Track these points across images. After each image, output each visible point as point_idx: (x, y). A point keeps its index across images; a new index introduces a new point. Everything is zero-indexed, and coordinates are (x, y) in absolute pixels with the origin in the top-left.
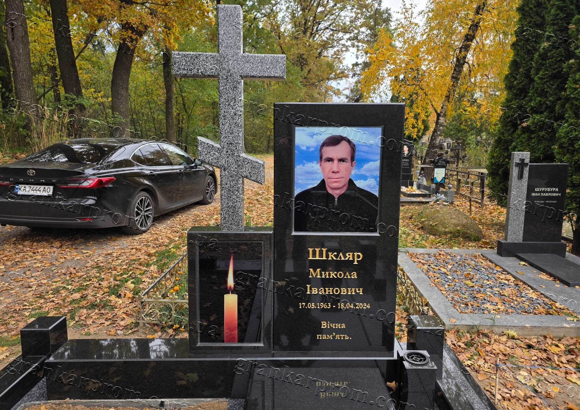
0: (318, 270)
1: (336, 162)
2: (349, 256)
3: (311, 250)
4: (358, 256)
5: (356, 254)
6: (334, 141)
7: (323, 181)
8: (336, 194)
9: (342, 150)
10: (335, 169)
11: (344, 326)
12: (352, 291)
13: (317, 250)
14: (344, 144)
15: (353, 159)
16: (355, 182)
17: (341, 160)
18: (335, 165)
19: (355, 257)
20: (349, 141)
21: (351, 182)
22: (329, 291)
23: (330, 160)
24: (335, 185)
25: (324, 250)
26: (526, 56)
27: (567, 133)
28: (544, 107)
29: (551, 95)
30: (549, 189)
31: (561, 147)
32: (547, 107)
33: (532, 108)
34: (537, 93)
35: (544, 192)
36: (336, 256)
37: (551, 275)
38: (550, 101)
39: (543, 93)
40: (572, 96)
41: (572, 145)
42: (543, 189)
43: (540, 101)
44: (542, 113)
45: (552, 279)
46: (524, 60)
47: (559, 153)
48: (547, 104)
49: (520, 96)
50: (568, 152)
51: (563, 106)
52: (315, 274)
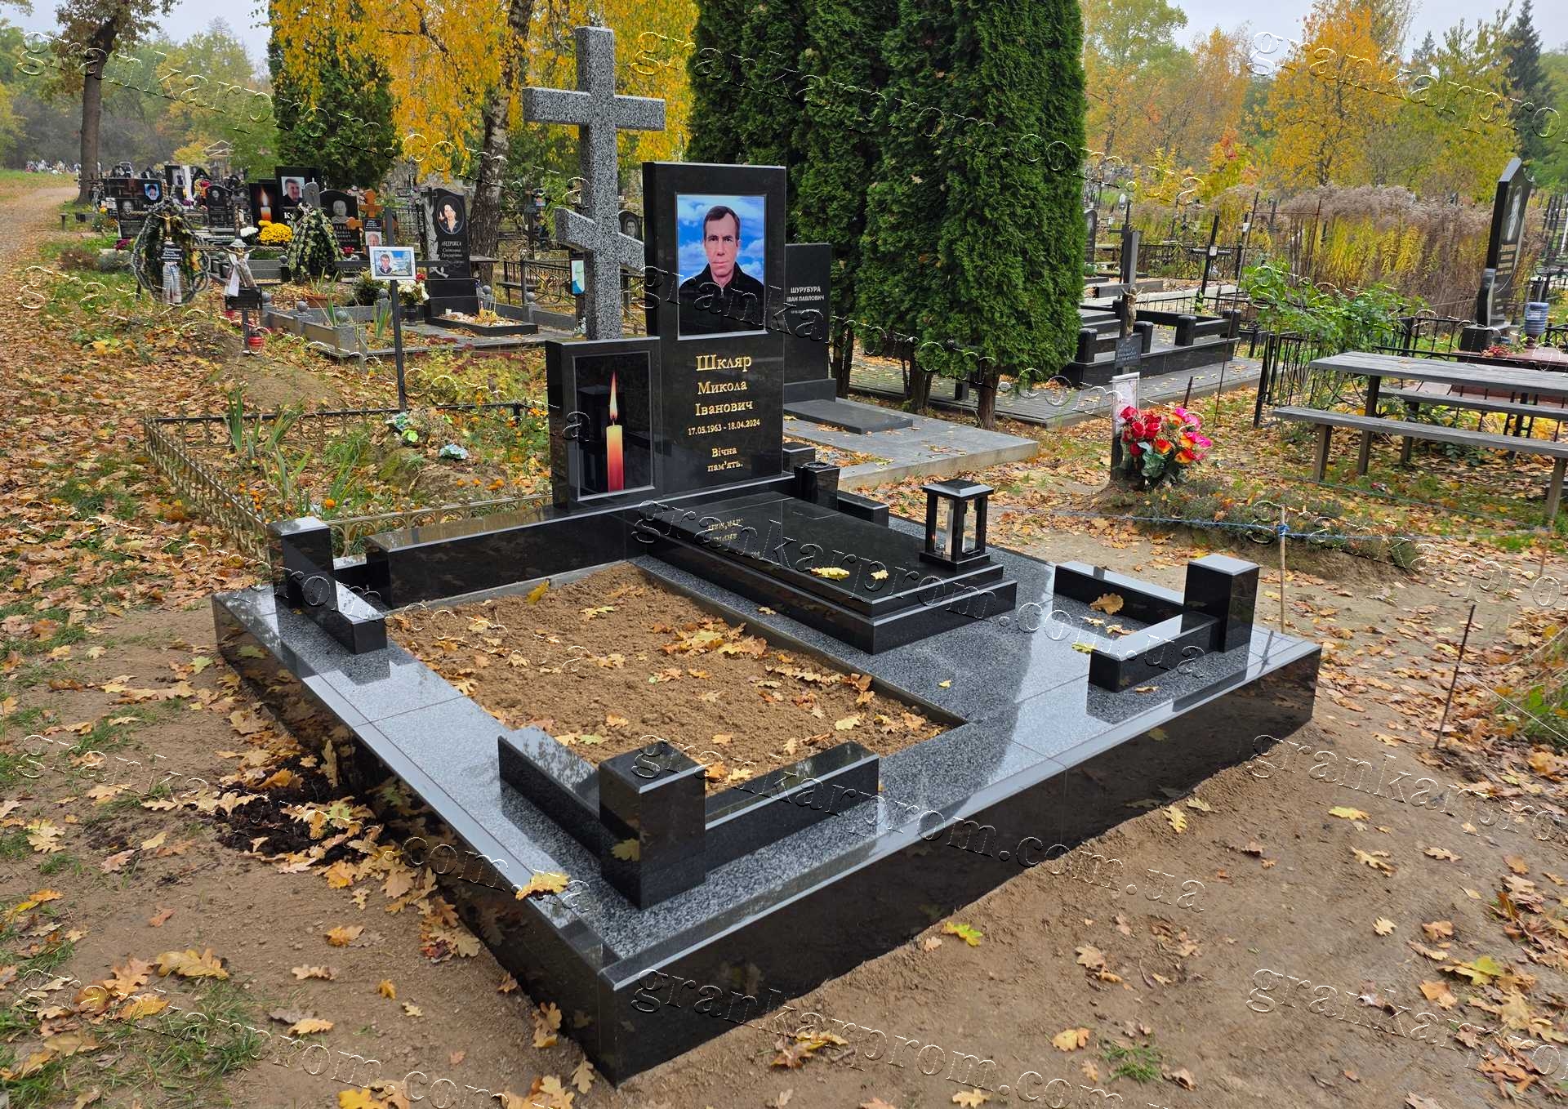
0: (708, 383)
1: (720, 240)
2: (738, 362)
3: (699, 358)
4: (748, 362)
5: (745, 358)
6: (719, 213)
7: (708, 266)
8: (721, 283)
9: (723, 227)
10: (720, 251)
11: (735, 452)
12: (741, 407)
13: (707, 357)
14: (728, 215)
15: (737, 238)
16: (742, 267)
17: (727, 238)
18: (718, 246)
19: (743, 362)
20: (733, 215)
21: (736, 268)
22: (720, 409)
23: (715, 238)
24: (720, 272)
25: (714, 356)
26: (724, 24)
27: (815, 187)
28: (770, 134)
29: (780, 113)
30: (808, 289)
31: (807, 212)
32: (776, 136)
33: (751, 135)
34: (755, 106)
35: (803, 294)
36: (726, 364)
37: (833, 425)
38: (779, 124)
39: (766, 109)
40: (817, 119)
41: (823, 210)
42: (802, 289)
43: (763, 123)
44: (766, 146)
45: (835, 429)
46: (722, 30)
47: (805, 225)
48: (775, 130)
49: (721, 106)
50: (818, 223)
51: (803, 135)
52: (705, 388)
